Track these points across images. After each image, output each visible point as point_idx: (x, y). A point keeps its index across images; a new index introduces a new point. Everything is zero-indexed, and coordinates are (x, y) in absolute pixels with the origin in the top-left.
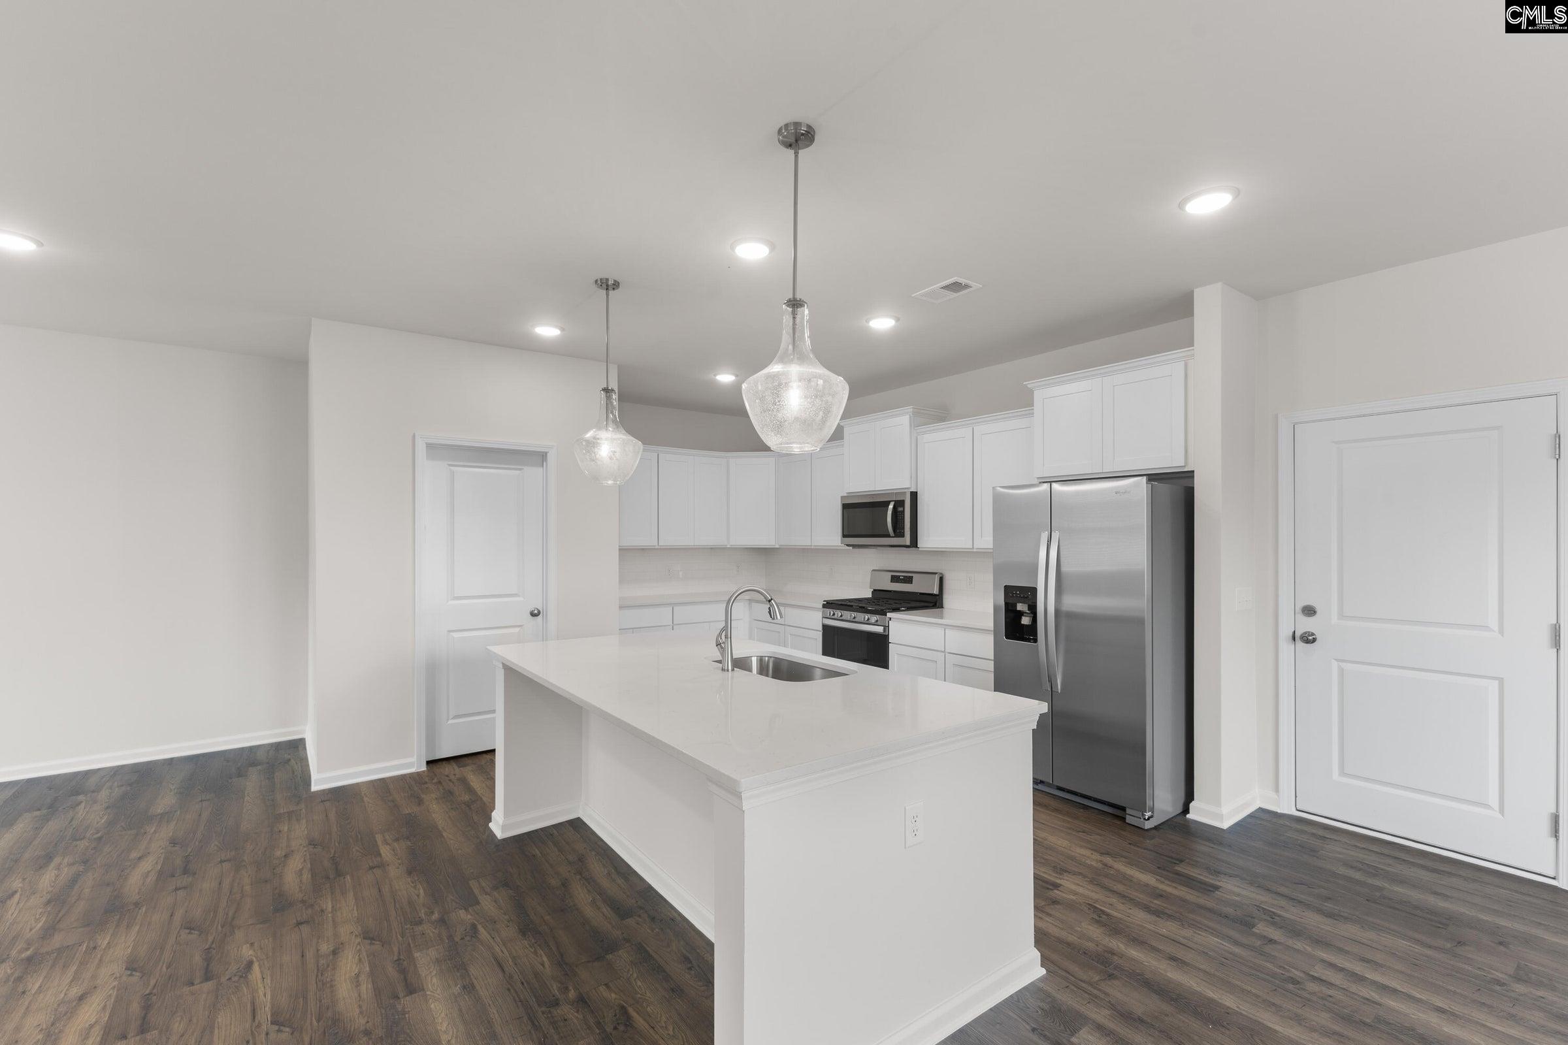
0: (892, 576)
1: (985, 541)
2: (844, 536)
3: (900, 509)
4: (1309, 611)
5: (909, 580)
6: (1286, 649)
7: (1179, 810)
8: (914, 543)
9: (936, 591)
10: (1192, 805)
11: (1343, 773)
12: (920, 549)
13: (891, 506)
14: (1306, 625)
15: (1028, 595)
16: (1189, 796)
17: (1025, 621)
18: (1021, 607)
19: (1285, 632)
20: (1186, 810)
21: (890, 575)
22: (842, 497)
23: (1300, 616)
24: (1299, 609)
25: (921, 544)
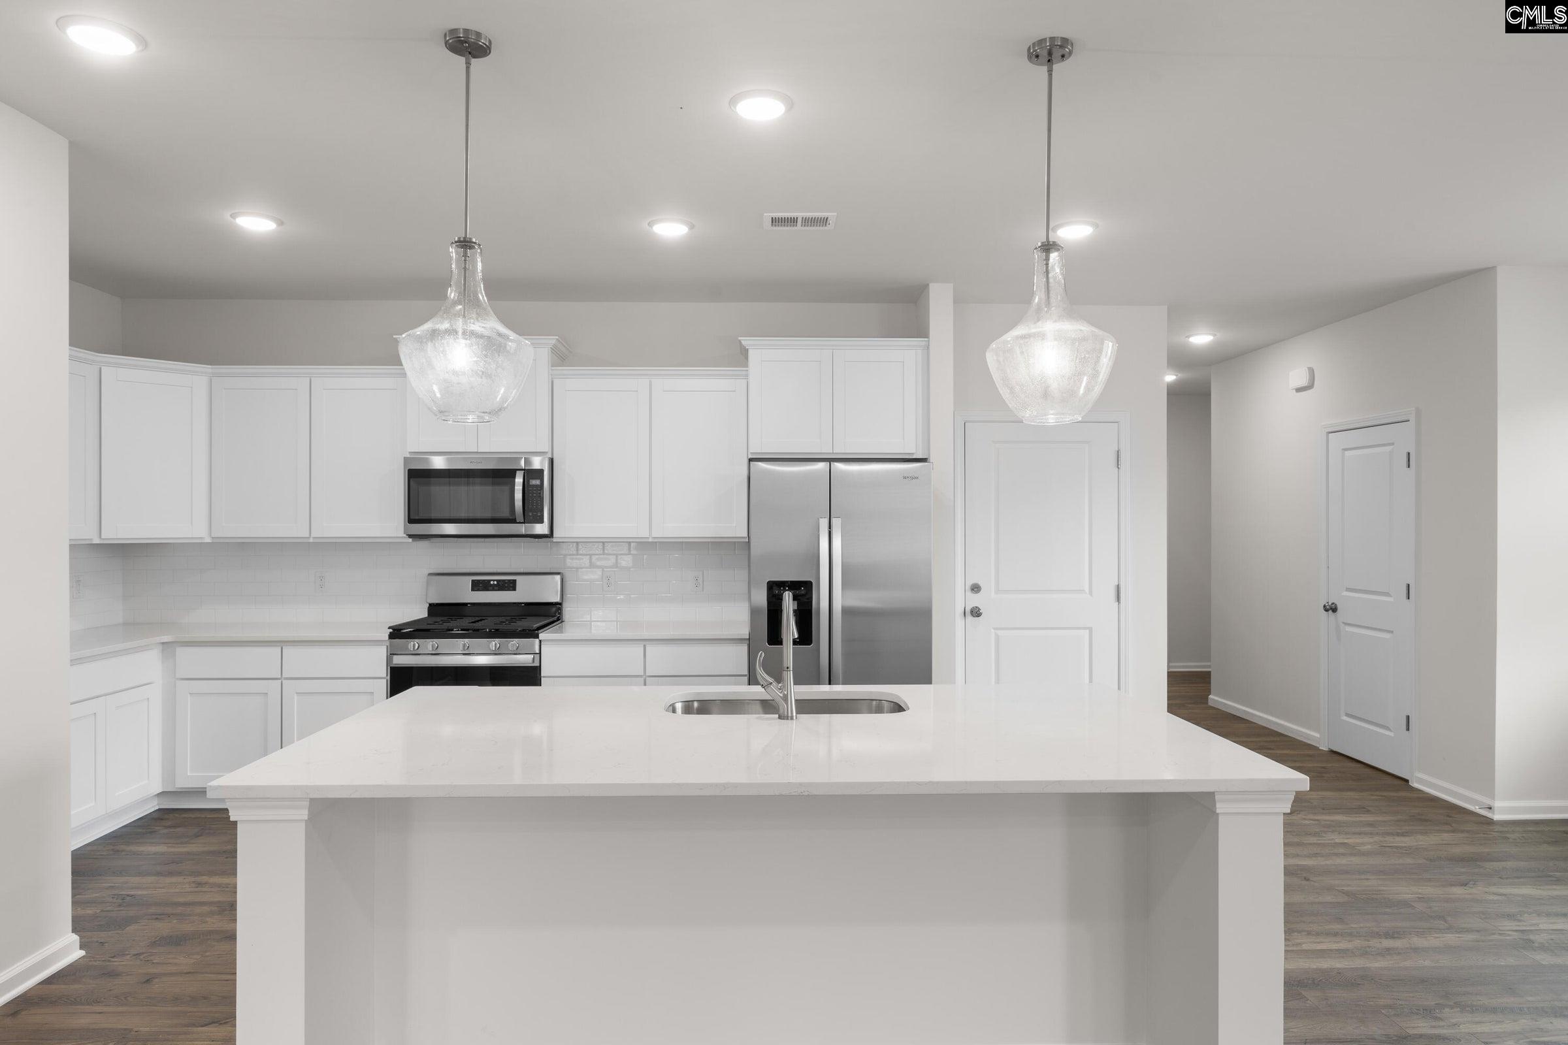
0: (472, 581)
2: (411, 520)
3: (534, 481)
4: (976, 588)
5: (511, 586)
6: (961, 623)
8: (548, 532)
12: (555, 540)
13: (519, 480)
14: (974, 600)
19: (960, 608)
21: (470, 579)
22: (406, 459)
23: (969, 594)
24: (968, 587)
25: (557, 533)
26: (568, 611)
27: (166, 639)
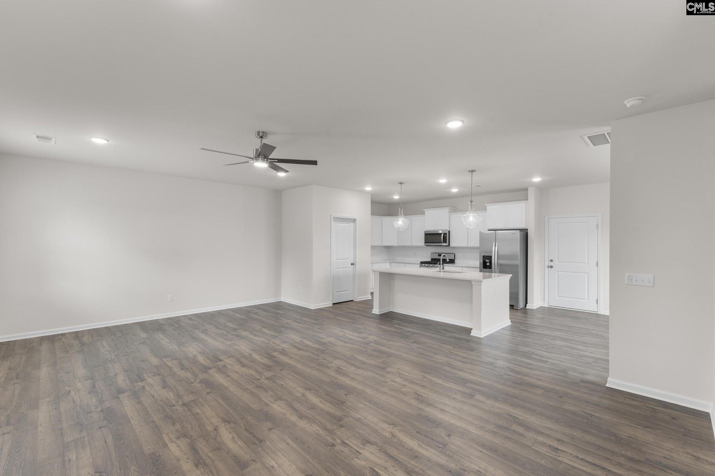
1: (477, 244)
2: (425, 243)
3: (445, 235)
4: (551, 261)
6: (547, 269)
7: (524, 306)
8: (449, 245)
9: (453, 259)
10: (527, 305)
11: (558, 296)
12: (450, 247)
13: (442, 235)
14: (551, 264)
15: (490, 258)
16: (526, 303)
17: (488, 264)
18: (487, 261)
19: (546, 266)
20: (526, 306)
21: (438, 254)
22: (425, 232)
23: (550, 262)
24: (549, 260)
25: (451, 245)
26: (456, 261)
27: (390, 261)
